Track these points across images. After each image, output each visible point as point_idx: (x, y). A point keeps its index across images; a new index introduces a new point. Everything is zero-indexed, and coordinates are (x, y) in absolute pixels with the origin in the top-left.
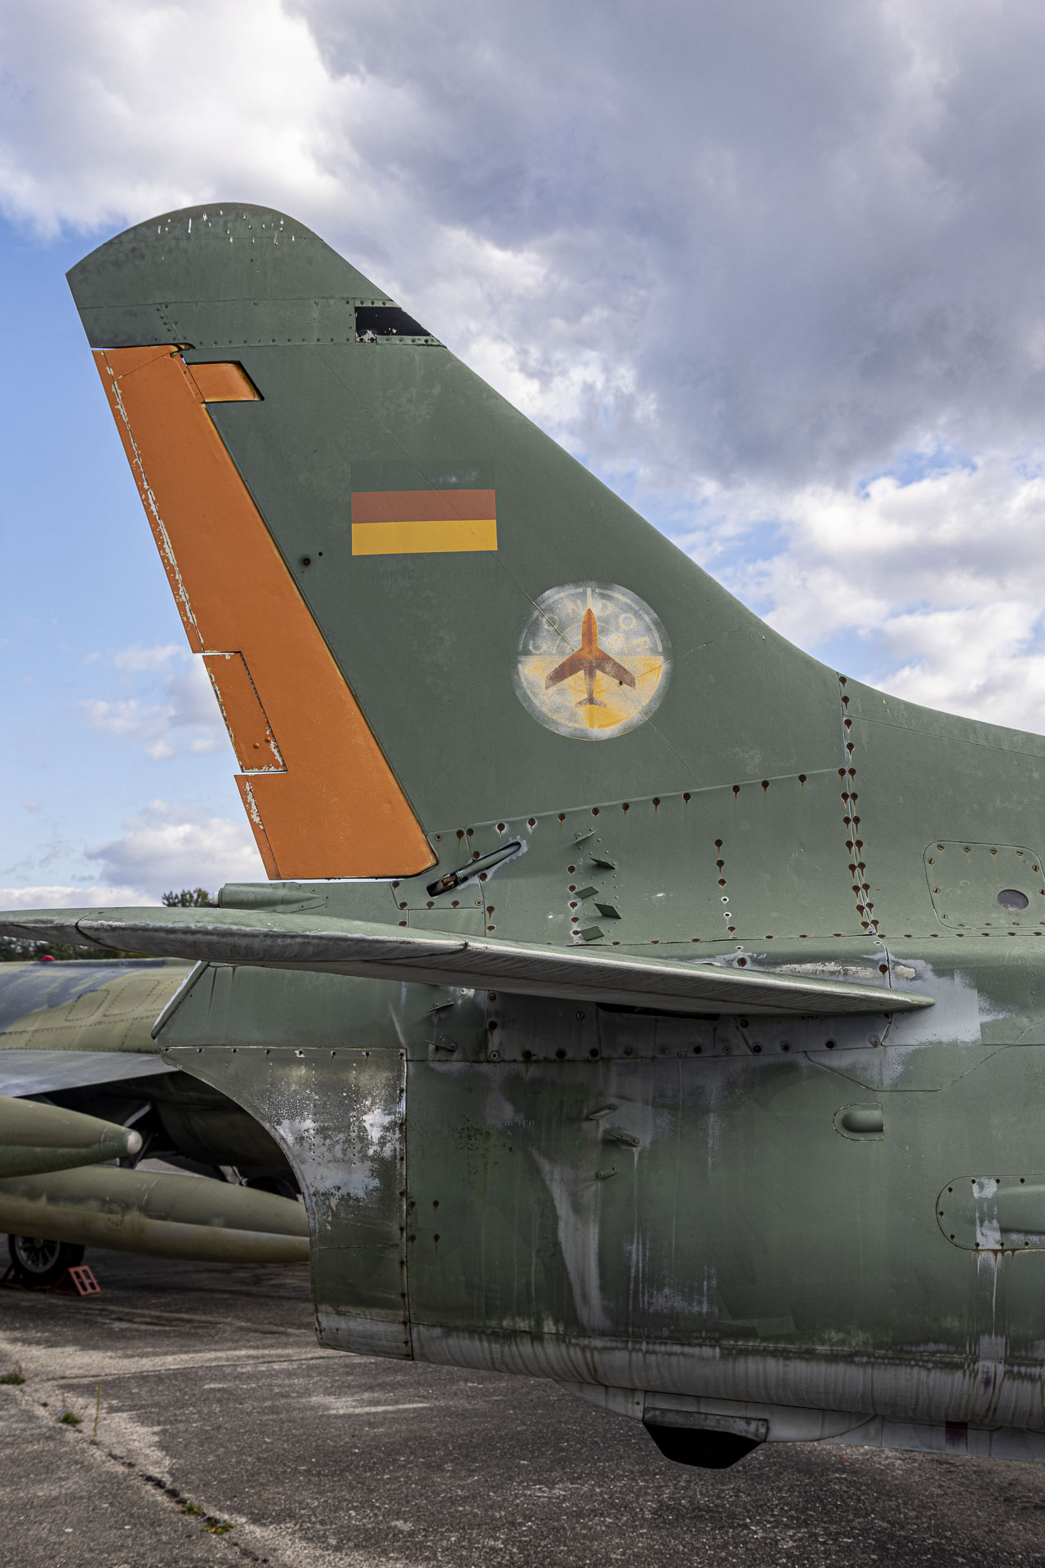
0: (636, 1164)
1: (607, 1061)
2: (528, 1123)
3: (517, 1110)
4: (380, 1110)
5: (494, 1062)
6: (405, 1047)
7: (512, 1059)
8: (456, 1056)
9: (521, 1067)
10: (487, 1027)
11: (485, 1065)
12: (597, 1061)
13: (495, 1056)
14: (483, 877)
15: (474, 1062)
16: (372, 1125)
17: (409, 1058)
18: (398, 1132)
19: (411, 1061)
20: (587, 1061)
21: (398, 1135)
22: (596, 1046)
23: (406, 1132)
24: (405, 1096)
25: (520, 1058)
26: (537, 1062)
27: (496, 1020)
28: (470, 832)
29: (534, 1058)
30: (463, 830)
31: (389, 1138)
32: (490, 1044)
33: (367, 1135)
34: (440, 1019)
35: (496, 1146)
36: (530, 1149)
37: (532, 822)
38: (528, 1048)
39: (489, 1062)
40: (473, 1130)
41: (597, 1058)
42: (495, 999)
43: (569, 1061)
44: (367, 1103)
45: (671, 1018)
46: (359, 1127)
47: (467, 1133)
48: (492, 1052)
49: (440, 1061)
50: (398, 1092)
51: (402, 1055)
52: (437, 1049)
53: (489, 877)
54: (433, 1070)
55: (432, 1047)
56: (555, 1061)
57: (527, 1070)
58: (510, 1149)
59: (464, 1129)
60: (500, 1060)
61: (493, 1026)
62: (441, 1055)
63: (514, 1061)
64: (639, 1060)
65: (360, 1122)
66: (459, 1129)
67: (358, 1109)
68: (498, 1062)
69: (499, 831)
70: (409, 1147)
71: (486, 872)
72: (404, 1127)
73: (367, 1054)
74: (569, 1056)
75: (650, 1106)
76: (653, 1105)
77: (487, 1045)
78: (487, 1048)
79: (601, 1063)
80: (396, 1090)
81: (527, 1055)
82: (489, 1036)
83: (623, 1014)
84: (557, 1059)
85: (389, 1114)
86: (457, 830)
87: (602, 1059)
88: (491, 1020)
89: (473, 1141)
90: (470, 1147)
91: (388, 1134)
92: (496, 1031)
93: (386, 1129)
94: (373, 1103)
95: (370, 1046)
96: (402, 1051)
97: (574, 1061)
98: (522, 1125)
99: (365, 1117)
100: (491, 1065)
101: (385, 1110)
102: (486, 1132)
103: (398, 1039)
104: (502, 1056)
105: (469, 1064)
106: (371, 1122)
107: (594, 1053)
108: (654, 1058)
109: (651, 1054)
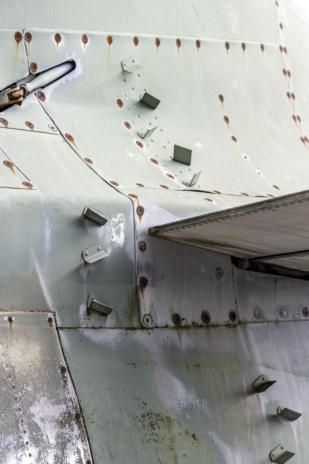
0: (296, 440)
1: (243, 324)
2: (201, 403)
3: (188, 388)
4: (45, 399)
5: (148, 329)
6: (52, 309)
7: (164, 325)
8: (110, 321)
9: (173, 334)
10: (138, 284)
11: (139, 332)
12: (235, 326)
13: (147, 320)
14: (42, 96)
15: (128, 328)
16: (42, 420)
17: (59, 325)
18: (76, 427)
19: (62, 328)
20: (228, 326)
21: (76, 432)
22: (233, 308)
23: (85, 427)
24: (69, 378)
25: (171, 324)
26: (187, 327)
27: (146, 276)
28: (29, 36)
29: (183, 323)
30: (21, 32)
31: (68, 437)
32: (142, 306)
33: (42, 435)
34: (89, 273)
35: (180, 434)
36: (210, 433)
37: (85, 39)
38: (176, 311)
39: (143, 328)
40: (153, 416)
41: (236, 322)
42: (145, 248)
43: (213, 326)
44: (29, 389)
45: (286, 278)
46: (30, 425)
47: (149, 421)
48: (145, 315)
49: (94, 328)
50: (59, 371)
51: (50, 320)
52: (89, 311)
53: (48, 96)
54: (88, 340)
55: (83, 309)
56: (202, 326)
57: (180, 337)
58: (194, 436)
59: (144, 416)
60: (153, 325)
61: (144, 282)
62: (94, 320)
63: (166, 326)
64: (266, 324)
65: (29, 418)
66: (139, 417)
67: (20, 398)
68: (152, 329)
69: (55, 42)
70: (94, 446)
71: (43, 91)
72: (81, 419)
73: (10, 320)
74: (213, 321)
75: (291, 374)
76: (293, 374)
77: (139, 307)
78: (139, 311)
79: (239, 327)
80: (56, 370)
81: (177, 319)
82: (141, 296)
83: (252, 272)
84: (204, 324)
85: (58, 403)
86: (15, 31)
87: (240, 322)
88: (141, 275)
89: (157, 431)
90: (155, 438)
91: (64, 430)
92: (147, 290)
93: (62, 424)
94: (36, 389)
95: (12, 309)
96: (50, 315)
97: (218, 326)
98: (196, 405)
99: (33, 410)
100: (145, 332)
101: (51, 398)
102: (166, 417)
103: (43, 298)
104: (155, 320)
105: (123, 331)
106: (41, 415)
107: (233, 316)
108: (277, 322)
109: (274, 319)
